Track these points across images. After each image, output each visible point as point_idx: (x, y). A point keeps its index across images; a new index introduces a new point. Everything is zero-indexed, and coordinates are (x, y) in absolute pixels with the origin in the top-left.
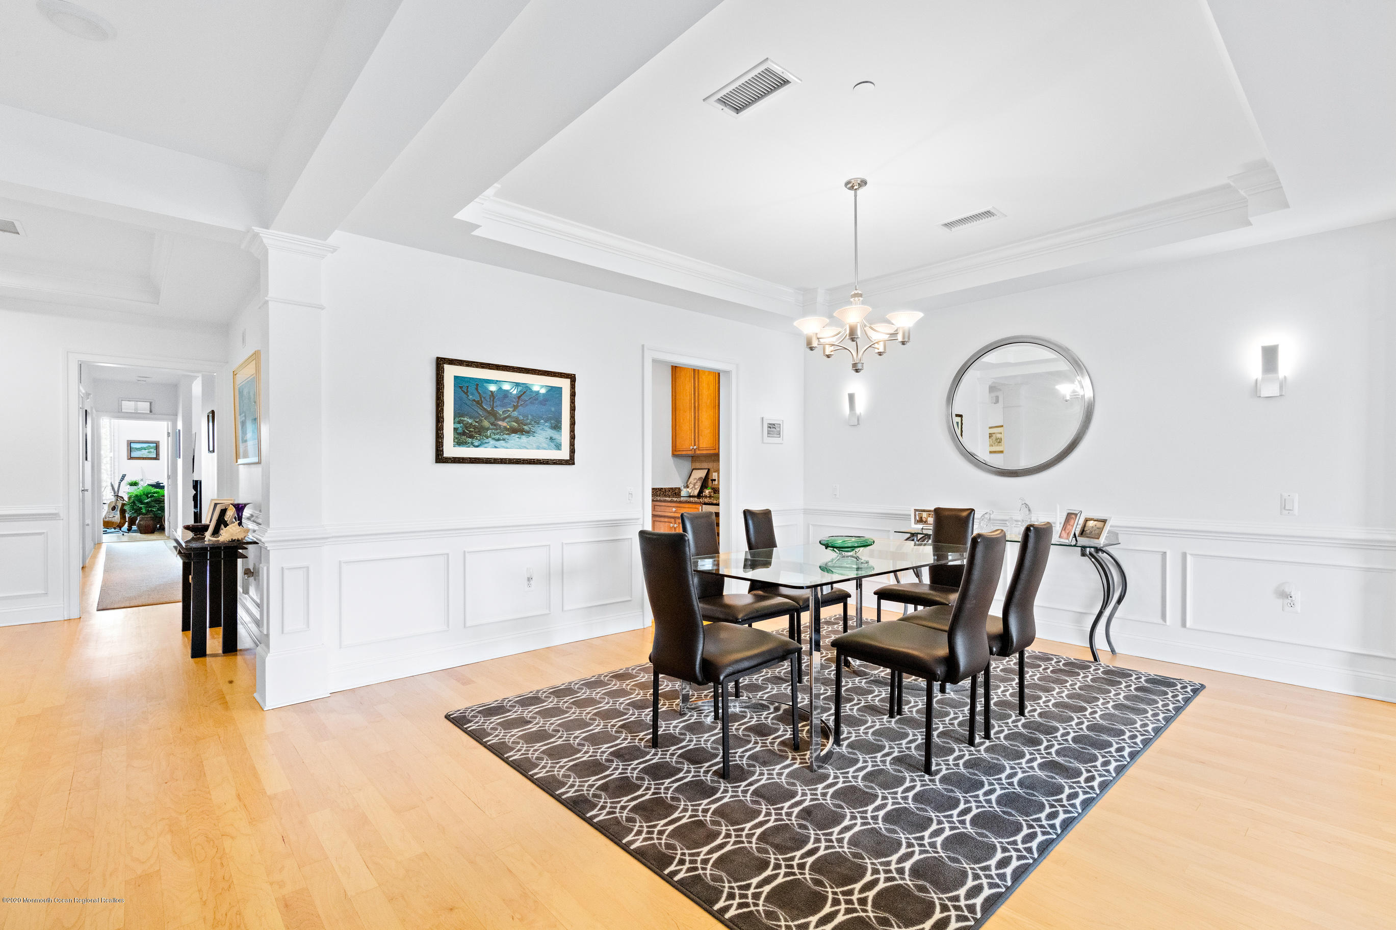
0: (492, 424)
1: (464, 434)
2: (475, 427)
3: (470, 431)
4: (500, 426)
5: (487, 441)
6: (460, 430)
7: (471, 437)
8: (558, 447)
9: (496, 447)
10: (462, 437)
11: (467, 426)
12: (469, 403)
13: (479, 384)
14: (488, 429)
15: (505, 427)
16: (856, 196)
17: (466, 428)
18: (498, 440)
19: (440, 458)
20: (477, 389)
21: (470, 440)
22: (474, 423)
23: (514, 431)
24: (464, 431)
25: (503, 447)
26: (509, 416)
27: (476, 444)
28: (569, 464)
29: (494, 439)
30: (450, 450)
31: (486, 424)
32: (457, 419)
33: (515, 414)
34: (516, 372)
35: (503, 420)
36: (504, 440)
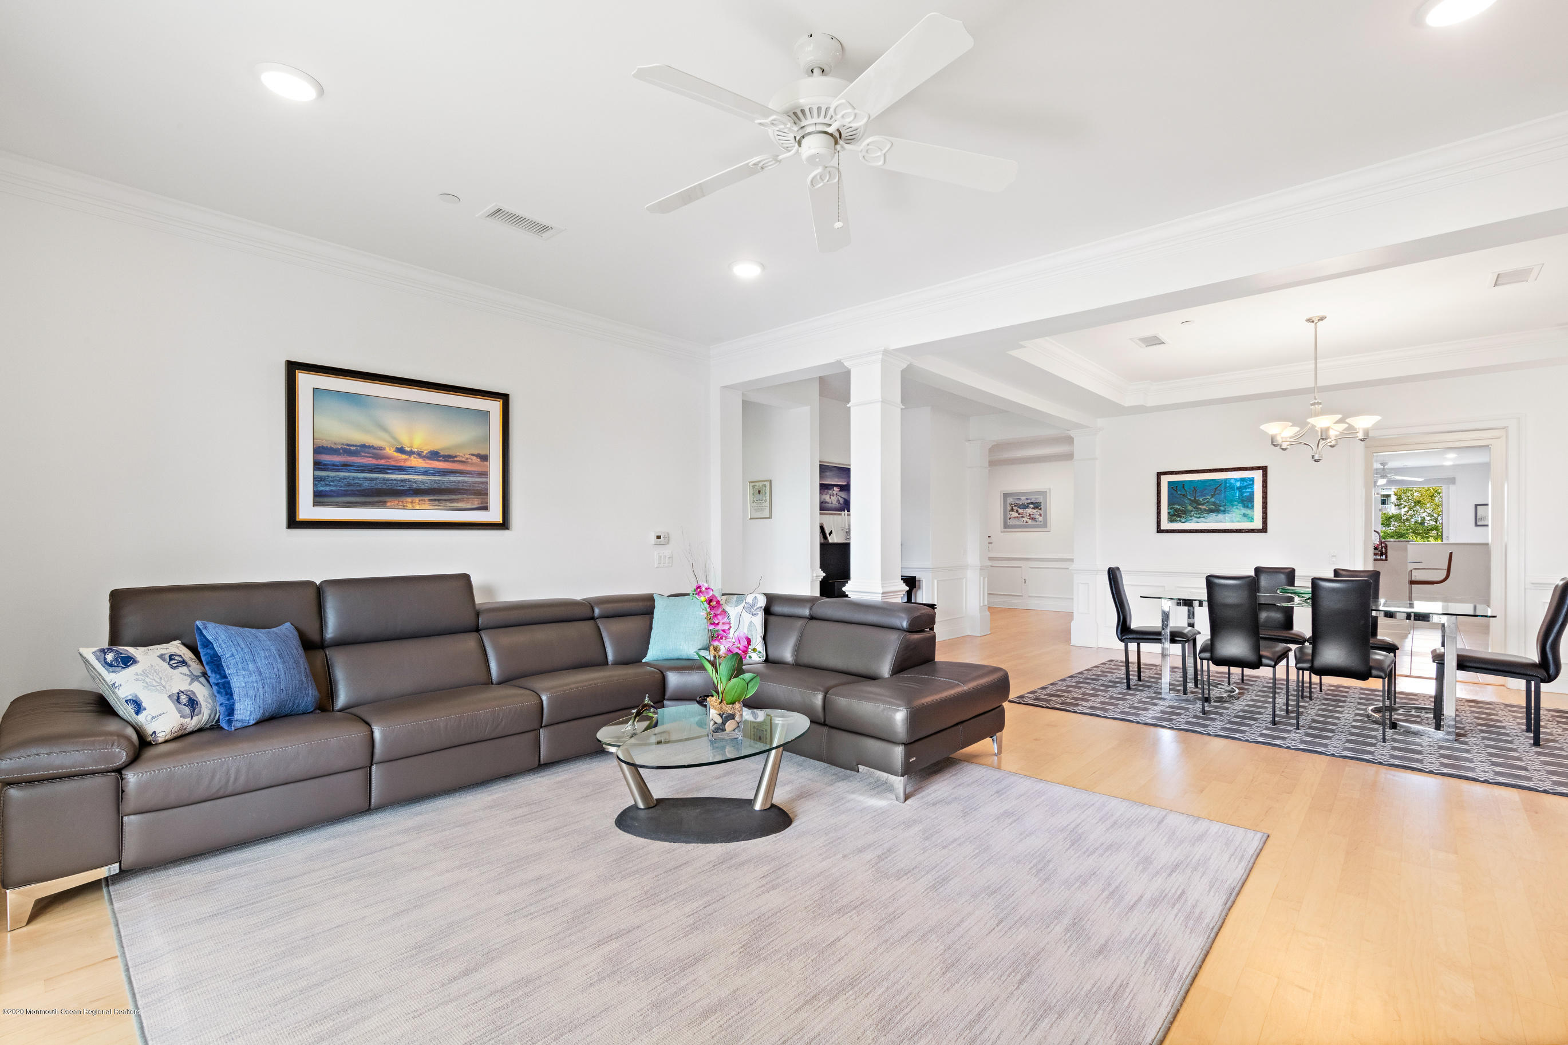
0: (1194, 508)
1: (1175, 515)
2: (1182, 511)
3: (1179, 514)
4: (1201, 509)
5: (1191, 519)
6: (1172, 513)
7: (1180, 517)
8: (1252, 519)
9: (1198, 522)
10: (1173, 517)
11: (1176, 510)
12: (1178, 496)
13: (1183, 484)
14: (1192, 511)
15: (1205, 510)
16: (1316, 328)
17: (1176, 511)
18: (1200, 517)
19: (1159, 530)
20: (1183, 487)
21: (1179, 519)
22: (1181, 508)
23: (1211, 511)
24: (1175, 514)
25: (1203, 522)
26: (1208, 502)
27: (1183, 521)
28: (1262, 532)
29: (1196, 517)
30: (1165, 525)
31: (1190, 508)
32: (1170, 507)
33: (1213, 499)
34: (1213, 472)
35: (1203, 504)
36: (1204, 517)
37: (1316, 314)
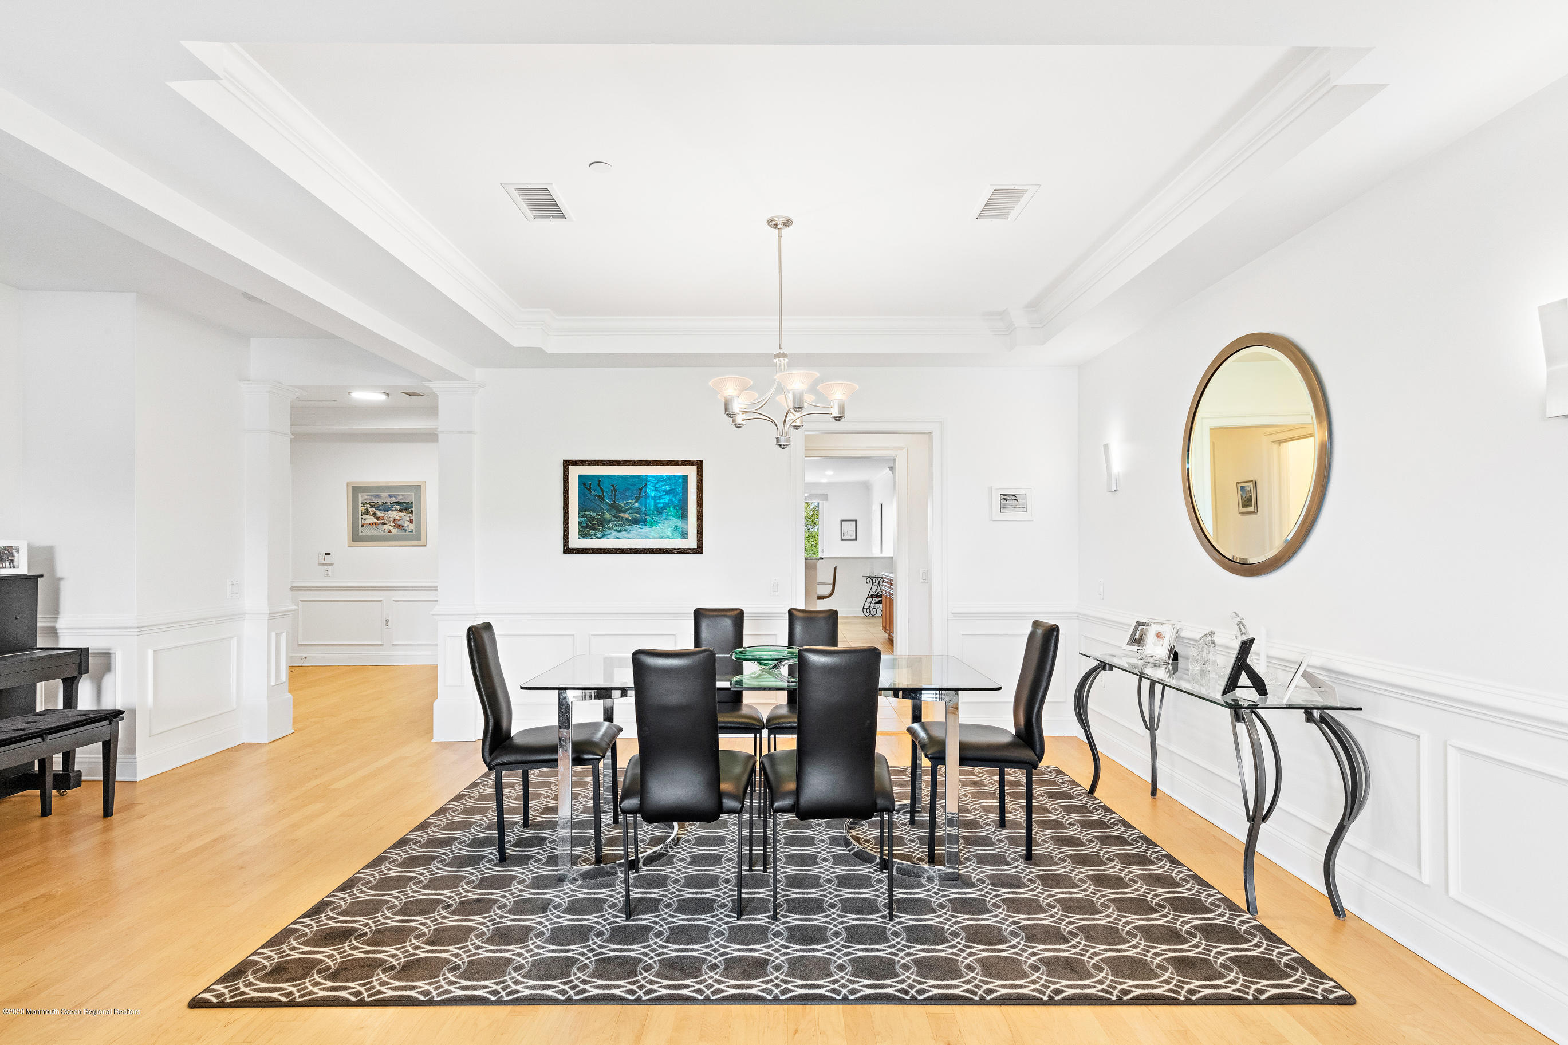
0: (614, 516)
1: (587, 526)
2: (598, 520)
3: (593, 524)
4: (622, 517)
5: (609, 532)
6: (584, 524)
7: (595, 529)
8: (684, 535)
9: (618, 538)
10: (585, 531)
11: (590, 519)
12: (592, 498)
13: (599, 479)
14: (610, 521)
15: (627, 519)
16: (780, 237)
17: (590, 521)
18: (620, 531)
19: (567, 550)
20: (599, 485)
21: (593, 532)
22: (597, 517)
23: (636, 522)
24: (587, 524)
25: (625, 538)
26: (631, 508)
27: (599, 536)
28: (696, 553)
29: (615, 530)
30: (575, 542)
31: (608, 516)
32: (581, 514)
33: (637, 505)
34: (637, 465)
35: (625, 512)
36: (626, 531)
37: (780, 213)
